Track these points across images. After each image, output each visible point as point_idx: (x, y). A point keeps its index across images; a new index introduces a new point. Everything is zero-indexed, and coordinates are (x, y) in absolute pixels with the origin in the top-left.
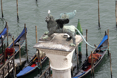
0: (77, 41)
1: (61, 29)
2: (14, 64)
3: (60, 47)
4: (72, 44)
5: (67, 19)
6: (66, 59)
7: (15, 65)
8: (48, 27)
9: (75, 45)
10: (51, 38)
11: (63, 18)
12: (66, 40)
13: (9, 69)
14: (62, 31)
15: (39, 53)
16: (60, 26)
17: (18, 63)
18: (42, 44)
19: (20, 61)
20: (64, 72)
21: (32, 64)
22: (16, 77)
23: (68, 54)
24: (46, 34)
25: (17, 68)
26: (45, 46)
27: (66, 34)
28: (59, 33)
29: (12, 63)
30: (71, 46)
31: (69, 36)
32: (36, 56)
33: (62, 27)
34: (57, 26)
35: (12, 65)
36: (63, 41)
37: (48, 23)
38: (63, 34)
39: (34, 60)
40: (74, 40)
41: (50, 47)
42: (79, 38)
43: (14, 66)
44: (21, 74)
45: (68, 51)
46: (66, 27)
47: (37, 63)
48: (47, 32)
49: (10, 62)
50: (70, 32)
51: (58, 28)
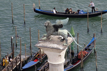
0: (69, 42)
1: (56, 32)
2: (20, 59)
3: (55, 46)
4: (65, 44)
5: (62, 25)
6: (60, 56)
7: (22, 60)
8: (47, 31)
9: (67, 45)
10: (48, 39)
11: (58, 23)
12: (61, 41)
13: (16, 63)
14: (58, 34)
15: (40, 51)
16: (56, 29)
17: (24, 59)
18: (41, 43)
19: (26, 57)
20: (58, 66)
21: (35, 59)
22: (22, 69)
23: (62, 51)
24: (45, 36)
25: (23, 62)
26: (44, 45)
27: (60, 36)
28: (55, 35)
29: (19, 58)
30: (64, 45)
31: (62, 38)
32: (38, 53)
33: (57, 30)
34: (53, 29)
35: (19, 59)
36: (58, 41)
37: (46, 27)
38: (58, 36)
39: (36, 56)
40: (67, 40)
41: (47, 46)
42: (70, 40)
43: (20, 61)
44: (26, 66)
45: (61, 49)
46: (60, 31)
47: (38, 59)
48: (45, 35)
49: (18, 57)
50: (63, 34)
51: (54, 31)
